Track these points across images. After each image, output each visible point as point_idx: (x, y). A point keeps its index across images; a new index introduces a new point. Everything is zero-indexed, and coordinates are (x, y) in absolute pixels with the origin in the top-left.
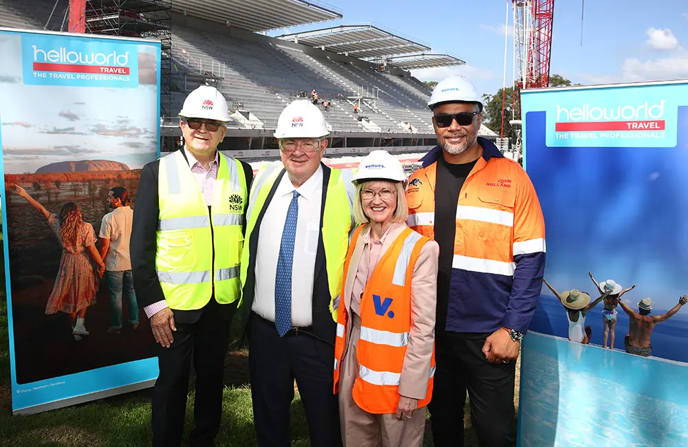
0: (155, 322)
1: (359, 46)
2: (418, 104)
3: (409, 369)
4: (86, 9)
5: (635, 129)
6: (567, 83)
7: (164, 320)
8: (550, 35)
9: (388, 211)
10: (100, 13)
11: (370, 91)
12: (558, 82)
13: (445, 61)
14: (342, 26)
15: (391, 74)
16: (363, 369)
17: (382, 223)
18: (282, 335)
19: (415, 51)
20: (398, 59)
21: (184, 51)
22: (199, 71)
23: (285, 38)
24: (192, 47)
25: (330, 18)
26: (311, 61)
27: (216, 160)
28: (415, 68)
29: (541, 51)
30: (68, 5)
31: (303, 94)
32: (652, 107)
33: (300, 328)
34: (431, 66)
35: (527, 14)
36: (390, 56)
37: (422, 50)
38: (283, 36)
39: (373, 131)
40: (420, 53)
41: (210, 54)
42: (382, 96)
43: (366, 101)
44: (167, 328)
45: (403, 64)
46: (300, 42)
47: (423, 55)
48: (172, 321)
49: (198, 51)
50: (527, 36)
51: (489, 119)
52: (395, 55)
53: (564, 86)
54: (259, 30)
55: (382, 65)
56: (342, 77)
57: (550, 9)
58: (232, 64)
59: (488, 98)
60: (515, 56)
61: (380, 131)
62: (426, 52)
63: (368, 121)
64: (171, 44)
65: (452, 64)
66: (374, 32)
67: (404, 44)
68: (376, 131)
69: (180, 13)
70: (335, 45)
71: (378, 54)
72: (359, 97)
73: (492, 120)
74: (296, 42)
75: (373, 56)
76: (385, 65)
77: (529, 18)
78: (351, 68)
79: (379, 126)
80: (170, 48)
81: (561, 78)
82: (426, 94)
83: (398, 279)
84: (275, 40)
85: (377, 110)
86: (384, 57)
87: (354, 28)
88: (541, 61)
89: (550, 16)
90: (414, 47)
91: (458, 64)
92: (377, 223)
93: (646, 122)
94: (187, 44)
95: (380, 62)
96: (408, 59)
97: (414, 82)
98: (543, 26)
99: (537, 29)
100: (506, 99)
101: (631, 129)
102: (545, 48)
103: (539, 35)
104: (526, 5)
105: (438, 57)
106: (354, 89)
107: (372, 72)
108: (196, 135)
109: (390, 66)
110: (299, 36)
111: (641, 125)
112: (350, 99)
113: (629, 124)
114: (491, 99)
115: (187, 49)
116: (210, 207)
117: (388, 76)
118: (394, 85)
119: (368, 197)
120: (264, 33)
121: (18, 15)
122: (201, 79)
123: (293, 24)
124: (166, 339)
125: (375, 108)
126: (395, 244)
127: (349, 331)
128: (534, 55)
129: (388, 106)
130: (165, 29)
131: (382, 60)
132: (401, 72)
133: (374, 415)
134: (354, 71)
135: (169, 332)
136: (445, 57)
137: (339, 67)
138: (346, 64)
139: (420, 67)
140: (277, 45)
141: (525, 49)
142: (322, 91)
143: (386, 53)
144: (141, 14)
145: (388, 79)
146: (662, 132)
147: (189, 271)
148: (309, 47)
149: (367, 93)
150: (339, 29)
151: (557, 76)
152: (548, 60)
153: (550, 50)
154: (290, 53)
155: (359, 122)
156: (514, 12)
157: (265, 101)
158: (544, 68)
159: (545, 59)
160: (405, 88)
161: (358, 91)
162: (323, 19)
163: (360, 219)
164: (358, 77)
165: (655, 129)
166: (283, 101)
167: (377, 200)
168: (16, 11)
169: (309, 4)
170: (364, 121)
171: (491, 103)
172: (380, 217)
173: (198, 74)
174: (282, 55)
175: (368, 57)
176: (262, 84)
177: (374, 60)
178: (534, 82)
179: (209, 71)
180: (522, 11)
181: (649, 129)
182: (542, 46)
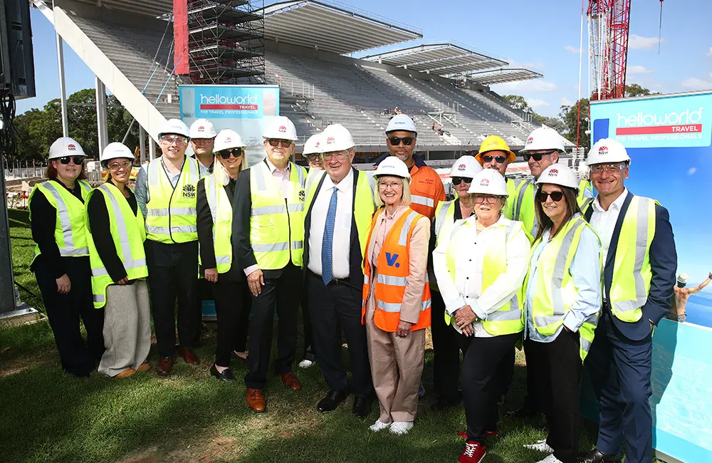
0: (250, 279)
1: (439, 64)
2: (497, 117)
3: (406, 303)
4: (189, 41)
5: (678, 132)
6: (646, 92)
7: (257, 278)
8: (625, 46)
9: (397, 197)
10: (201, 44)
11: (451, 106)
12: (636, 91)
13: (522, 75)
14: (423, 46)
15: (471, 89)
16: (380, 303)
17: (392, 204)
18: (326, 284)
19: (493, 66)
20: (477, 75)
21: (277, 76)
22: (290, 93)
23: (369, 59)
24: (283, 72)
25: (412, 38)
26: (394, 80)
27: (289, 166)
28: (494, 82)
29: (617, 62)
30: (173, 38)
31: (388, 111)
32: (693, 113)
33: (339, 279)
34: (509, 81)
35: (602, 26)
36: (470, 72)
37: (500, 65)
38: (368, 57)
39: (454, 144)
40: (499, 68)
41: (300, 77)
42: (462, 111)
43: (447, 116)
44: (258, 283)
45: (482, 79)
46: (384, 62)
47: (501, 69)
48: (262, 278)
49: (289, 75)
50: (602, 48)
51: (567, 130)
52: (475, 71)
53: (642, 95)
54: (345, 53)
55: (462, 81)
56: (424, 94)
57: (626, 20)
58: (322, 86)
59: (567, 109)
60: (590, 67)
61: (460, 144)
62: (504, 67)
63: (449, 135)
64: (264, 69)
65: (530, 78)
66: (454, 49)
67: (482, 60)
68: (457, 144)
69: (272, 40)
70: (417, 63)
71: (458, 71)
72: (440, 113)
73: (571, 130)
74: (380, 62)
75: (454, 73)
76: (465, 80)
77: (604, 29)
78: (433, 85)
79: (460, 139)
80: (264, 73)
81: (640, 87)
82: (504, 107)
83: (402, 242)
84: (360, 61)
85: (458, 124)
86: (464, 73)
87: (434, 47)
88: (617, 71)
89: (625, 27)
90: (492, 63)
91: (535, 77)
92: (390, 205)
93: (687, 126)
94: (279, 69)
95: (460, 78)
96: (486, 74)
97: (494, 96)
98: (618, 37)
99: (613, 40)
100: (585, 110)
101: (675, 132)
102: (621, 58)
103: (615, 47)
104: (601, 17)
105: (516, 71)
106: (436, 105)
107: (452, 88)
108: (275, 150)
109: (470, 82)
110: (383, 56)
111: (683, 129)
112: (431, 115)
113: (674, 128)
114: (569, 110)
115: (279, 73)
116: (286, 199)
117: (468, 91)
118: (474, 100)
119: (382, 187)
120: (349, 55)
121: (130, 49)
122: (293, 100)
123: (376, 46)
124: (256, 291)
125: (457, 122)
126: (400, 218)
127: (371, 279)
128: (609, 66)
129: (469, 121)
130: (259, 56)
131: (462, 77)
132: (481, 87)
133: (389, 333)
134: (435, 88)
135: (258, 286)
136: (522, 71)
137: (420, 84)
138: (428, 81)
139: (499, 82)
140: (362, 66)
141: (600, 60)
142: (405, 108)
143: (464, 69)
144: (237, 43)
145: (468, 95)
146: (699, 134)
147: (274, 243)
148: (392, 66)
149: (448, 108)
150: (420, 49)
151: (636, 85)
152: (624, 69)
153: (626, 60)
154: (374, 73)
155: (441, 136)
156: (589, 25)
157: (352, 119)
158: (620, 78)
159: (620, 70)
160: (484, 102)
161: (440, 107)
162: (404, 40)
163: (379, 203)
164: (439, 93)
165: (694, 131)
166: (369, 118)
167: (389, 189)
168: (129, 46)
169: (391, 26)
170: (445, 136)
171: (569, 114)
172: (391, 201)
173: (289, 96)
174: (367, 75)
175: (448, 73)
176: (349, 103)
177: (454, 76)
178: (609, 92)
179: (299, 93)
180: (597, 24)
181: (689, 131)
182: (617, 57)
